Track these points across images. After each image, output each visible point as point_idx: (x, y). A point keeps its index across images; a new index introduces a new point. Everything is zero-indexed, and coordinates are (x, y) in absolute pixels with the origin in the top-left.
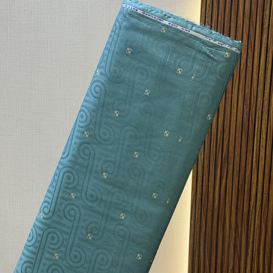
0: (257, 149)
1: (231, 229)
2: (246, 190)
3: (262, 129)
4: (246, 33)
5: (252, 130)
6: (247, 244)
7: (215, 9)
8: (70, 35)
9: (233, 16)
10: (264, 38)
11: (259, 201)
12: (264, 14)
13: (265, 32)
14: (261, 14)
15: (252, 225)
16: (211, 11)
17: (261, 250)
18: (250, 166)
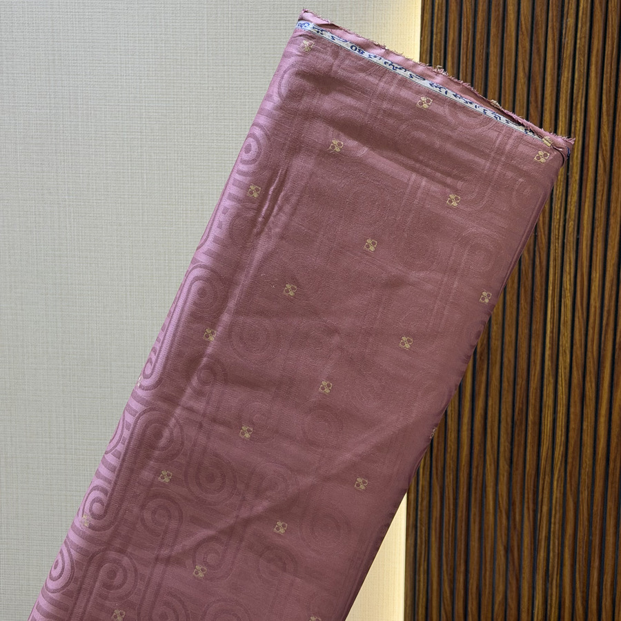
0: (553, 329)
1: (498, 510)
2: (530, 423)
3: (564, 285)
4: (524, 68)
5: (542, 286)
6: (535, 542)
7: (453, 16)
8: (127, 77)
9: (493, 31)
10: (565, 79)
11: (560, 446)
12: (564, 25)
13: (567, 66)
14: (557, 25)
15: (546, 500)
16: (444, 20)
17: (567, 556)
18: (538, 367)
